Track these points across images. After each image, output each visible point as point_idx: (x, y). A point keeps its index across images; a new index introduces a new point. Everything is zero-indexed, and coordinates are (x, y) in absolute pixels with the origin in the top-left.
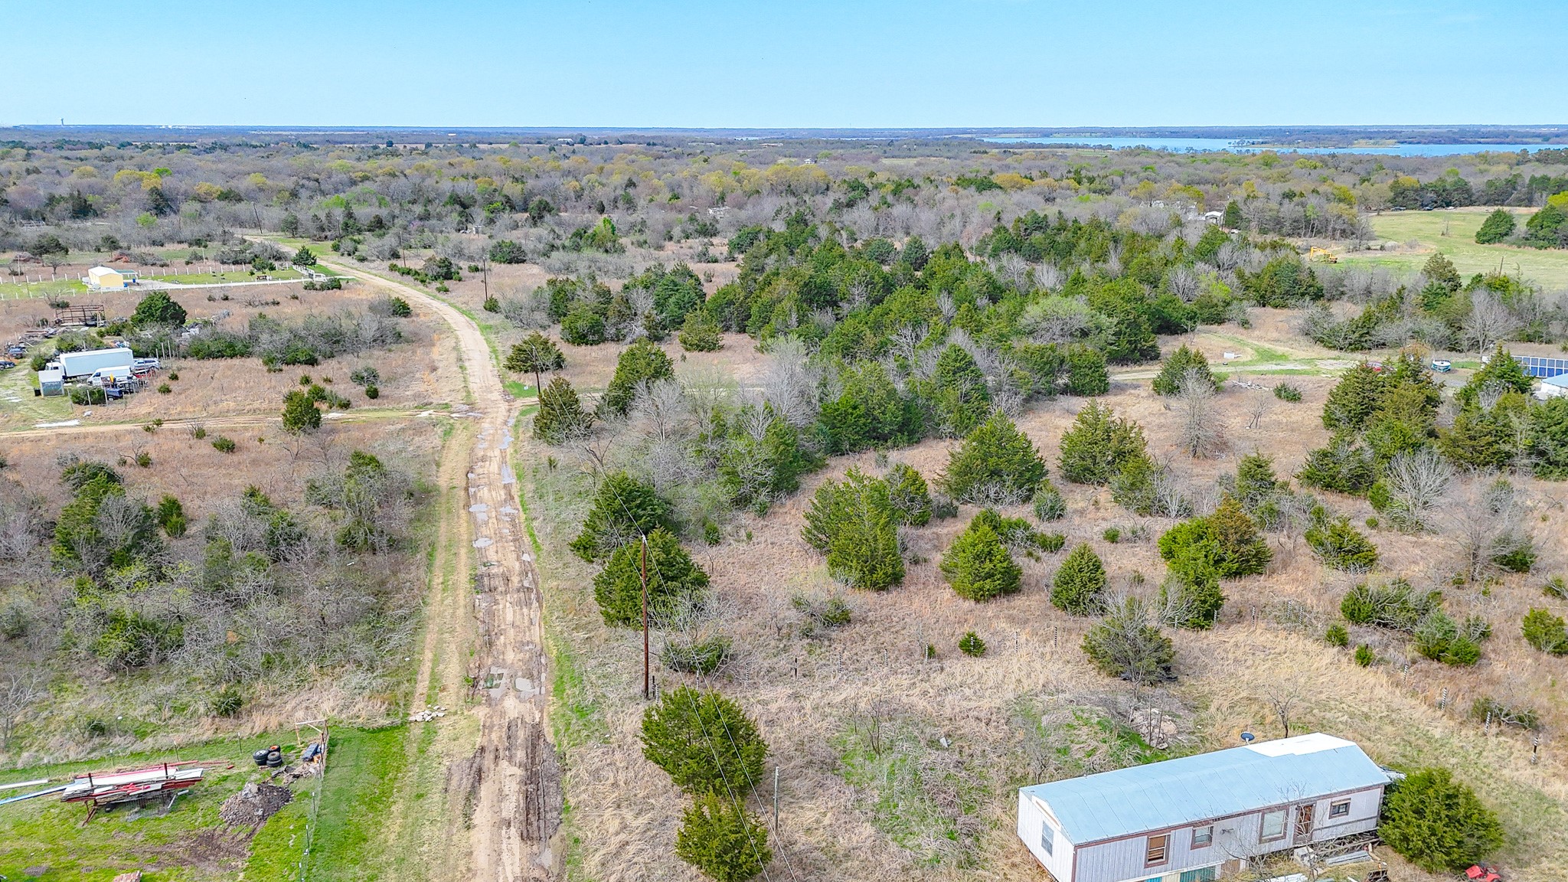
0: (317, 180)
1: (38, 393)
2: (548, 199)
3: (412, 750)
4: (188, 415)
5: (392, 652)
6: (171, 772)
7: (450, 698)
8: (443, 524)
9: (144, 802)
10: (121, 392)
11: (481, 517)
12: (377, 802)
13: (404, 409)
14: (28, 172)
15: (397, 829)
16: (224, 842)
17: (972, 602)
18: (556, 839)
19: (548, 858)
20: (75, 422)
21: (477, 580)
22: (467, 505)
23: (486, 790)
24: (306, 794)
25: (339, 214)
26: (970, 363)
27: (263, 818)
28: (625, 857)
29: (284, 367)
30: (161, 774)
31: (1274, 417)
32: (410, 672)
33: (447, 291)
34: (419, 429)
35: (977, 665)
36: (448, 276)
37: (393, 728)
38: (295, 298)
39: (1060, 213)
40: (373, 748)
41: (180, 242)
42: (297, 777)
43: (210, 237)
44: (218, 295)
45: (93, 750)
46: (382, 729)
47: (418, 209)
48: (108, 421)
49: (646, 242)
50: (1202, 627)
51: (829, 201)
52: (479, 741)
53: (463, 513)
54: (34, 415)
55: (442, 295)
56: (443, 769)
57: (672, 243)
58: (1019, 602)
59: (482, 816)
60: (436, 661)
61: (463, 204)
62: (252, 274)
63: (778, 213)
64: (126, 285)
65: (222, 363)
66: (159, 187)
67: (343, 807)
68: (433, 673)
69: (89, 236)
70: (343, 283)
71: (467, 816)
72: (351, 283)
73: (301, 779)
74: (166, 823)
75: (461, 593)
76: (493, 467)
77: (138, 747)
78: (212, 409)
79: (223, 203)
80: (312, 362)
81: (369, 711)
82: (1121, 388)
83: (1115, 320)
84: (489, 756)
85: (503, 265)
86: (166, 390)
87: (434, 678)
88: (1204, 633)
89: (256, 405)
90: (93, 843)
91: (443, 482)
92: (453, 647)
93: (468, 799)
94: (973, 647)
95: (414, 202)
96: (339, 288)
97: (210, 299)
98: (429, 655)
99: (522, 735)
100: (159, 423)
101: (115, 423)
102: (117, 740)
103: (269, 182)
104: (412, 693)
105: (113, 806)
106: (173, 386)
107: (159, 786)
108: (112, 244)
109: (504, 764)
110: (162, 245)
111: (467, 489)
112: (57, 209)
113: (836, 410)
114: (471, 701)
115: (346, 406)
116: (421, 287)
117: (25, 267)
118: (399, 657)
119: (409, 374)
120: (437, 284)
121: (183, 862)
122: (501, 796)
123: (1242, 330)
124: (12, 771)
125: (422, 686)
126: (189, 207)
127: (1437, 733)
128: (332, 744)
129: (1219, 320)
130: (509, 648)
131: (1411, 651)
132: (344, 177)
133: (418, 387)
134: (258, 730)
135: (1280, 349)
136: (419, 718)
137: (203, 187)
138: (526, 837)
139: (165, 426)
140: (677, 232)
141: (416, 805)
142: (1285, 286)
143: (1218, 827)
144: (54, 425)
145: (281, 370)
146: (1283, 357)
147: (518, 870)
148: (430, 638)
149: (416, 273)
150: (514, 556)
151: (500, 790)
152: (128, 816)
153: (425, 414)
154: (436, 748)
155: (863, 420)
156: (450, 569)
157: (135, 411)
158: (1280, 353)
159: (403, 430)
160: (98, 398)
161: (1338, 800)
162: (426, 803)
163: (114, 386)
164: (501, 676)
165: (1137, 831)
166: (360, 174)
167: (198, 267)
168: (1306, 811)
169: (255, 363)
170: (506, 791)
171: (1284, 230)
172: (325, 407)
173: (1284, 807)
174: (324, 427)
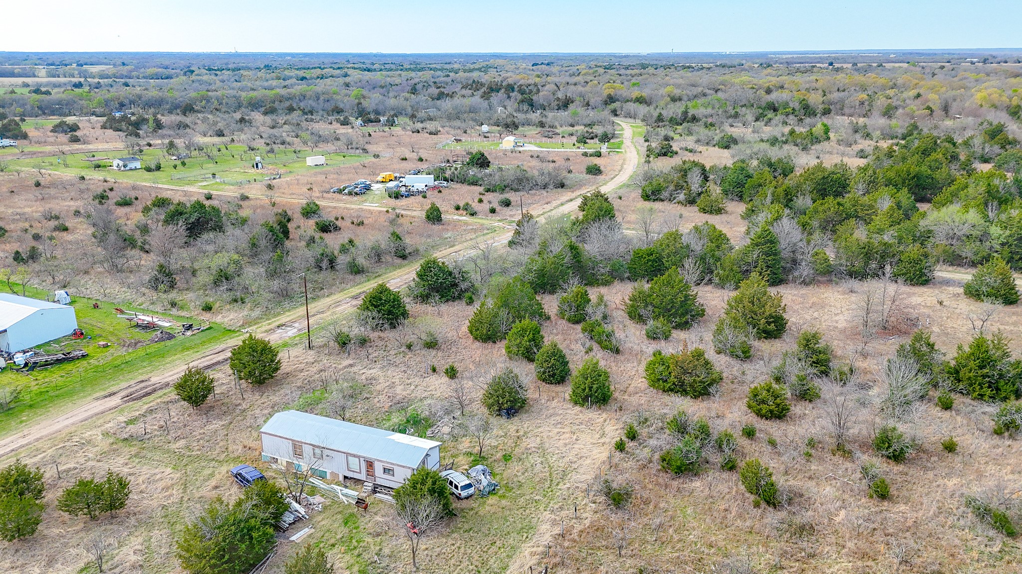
1: (386, 191)
3: (224, 339)
5: (282, 308)
6: (155, 320)
9: (145, 327)
10: (410, 194)
12: (186, 349)
13: (493, 220)
15: (175, 358)
16: (139, 344)
20: (377, 205)
21: (361, 293)
24: (176, 340)
27: (156, 342)
30: (150, 319)
32: (275, 316)
37: (233, 331)
40: (216, 334)
42: (183, 334)
46: (229, 330)
50: (579, 404)
54: (371, 199)
56: (217, 347)
59: (195, 363)
60: (287, 316)
61: (773, 108)
62: (574, 145)
64: (515, 146)
67: (176, 347)
68: (278, 319)
71: (193, 361)
75: (346, 296)
81: (237, 324)
86: (425, 197)
87: (276, 320)
90: (120, 333)
91: (436, 254)
92: (302, 313)
93: (202, 357)
94: (451, 372)
96: (599, 156)
98: (291, 313)
100: (396, 209)
104: (260, 323)
105: (137, 326)
106: (432, 195)
114: (267, 331)
115: (472, 214)
118: (280, 310)
119: (531, 204)
121: (123, 345)
122: (211, 360)
125: (266, 322)
128: (210, 328)
130: (315, 319)
136: (244, 331)
139: (396, 211)
141: (191, 354)
143: (326, 452)
144: (370, 205)
147: (167, 381)
149: (653, 151)
152: (137, 330)
154: (229, 341)
156: (362, 287)
160: (398, 196)
161: (388, 466)
164: (293, 327)
165: (287, 437)
168: (370, 464)
170: (214, 359)
172: (465, 213)
173: (359, 457)
174: (443, 222)
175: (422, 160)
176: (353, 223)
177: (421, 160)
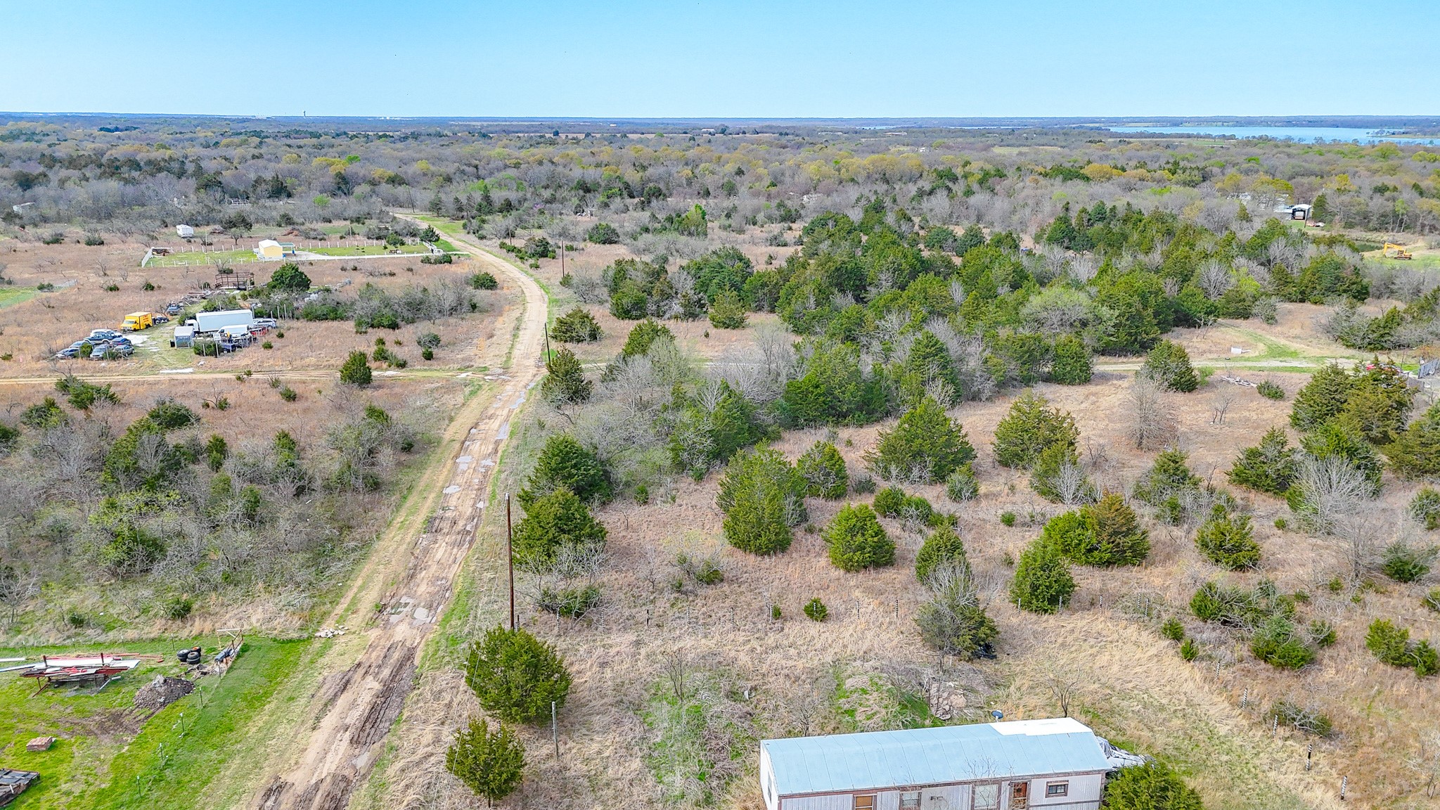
0: (476, 167)
1: (173, 344)
2: (662, 186)
3: (306, 659)
4: (277, 368)
5: (331, 577)
6: (108, 661)
7: (355, 621)
8: (428, 472)
9: (84, 682)
10: (234, 346)
11: (463, 467)
12: (256, 701)
13: (449, 370)
14: (254, 157)
15: (261, 724)
16: (126, 721)
17: (842, 572)
18: (378, 745)
19: (363, 761)
20: (191, 370)
21: (430, 521)
22: (457, 456)
23: (343, 701)
24: (205, 689)
25: (478, 197)
26: (941, 350)
27: (163, 704)
28: (425, 766)
29: (370, 330)
30: (97, 662)
31: (1247, 414)
32: (338, 593)
33: (537, 267)
34: (450, 388)
35: (814, 628)
36: (544, 254)
37: (300, 640)
38: (410, 270)
39: (1128, 204)
40: (275, 655)
41: (345, 219)
42: (205, 674)
43: (369, 216)
44: (351, 265)
45: (69, 637)
46: (291, 641)
47: (547, 194)
48: (214, 369)
49: (730, 226)
50: (1046, 611)
51: (913, 189)
52: (360, 657)
53: (450, 462)
54: (162, 362)
55: (531, 271)
56: (320, 678)
57: (756, 227)
58: (888, 574)
59: (329, 721)
60: (361, 588)
61: (586, 188)
62: (385, 248)
63: (858, 200)
64: (285, 255)
65: (325, 324)
66: (343, 172)
67: (229, 701)
68: (354, 598)
69: (274, 213)
70: (453, 258)
71: (318, 719)
72: (462, 258)
73: (207, 676)
74: (94, 701)
75: (412, 531)
76: (494, 424)
77: (102, 638)
78: (298, 363)
79: (390, 186)
80: (394, 326)
81: (288, 626)
82: (1105, 378)
83: (1117, 313)
84: (361, 671)
85: (598, 245)
86: (268, 346)
87: (355, 601)
88: (1046, 617)
89: (332, 362)
90: (34, 711)
91: (447, 436)
92: (381, 576)
93: (326, 705)
94: (817, 612)
95: (546, 187)
96: (450, 262)
97: (343, 269)
98: (359, 582)
99: (396, 655)
100: (249, 374)
101: (219, 372)
102: (90, 632)
103: (432, 168)
104: (330, 613)
105: (61, 684)
106: (277, 343)
107: (93, 671)
108: (287, 220)
109: (369, 678)
110: (330, 222)
111: (463, 443)
112: (259, 189)
113: (799, 388)
114: (371, 624)
115: (402, 365)
116: (519, 262)
117: (215, 239)
118: (333, 581)
119: (468, 340)
120: (532, 261)
121: (90, 733)
122: (354, 704)
123: (1265, 326)
124: (5, 648)
125: (339, 609)
126: (360, 190)
127: (1223, 730)
128: (245, 649)
129: (1245, 315)
130: (425, 581)
131: (1244, 650)
132: (501, 164)
133: (470, 351)
134: (195, 632)
135: (1295, 346)
136: (323, 634)
137: (377, 172)
138: (354, 742)
139: (254, 376)
140: (760, 217)
141: (284, 706)
142: (1326, 283)
143: (926, 793)
144: (174, 371)
145: (366, 333)
146: (1294, 354)
147: (334, 767)
148: (367, 568)
149: (519, 251)
150: (471, 502)
151: (355, 700)
152: (68, 693)
153: (464, 375)
154: (325, 660)
155: (822, 399)
156: (414, 511)
157: (237, 363)
158: (1293, 350)
159: (437, 389)
160: (215, 351)
161: (1057, 780)
162: (293, 705)
163: (230, 341)
164: (406, 605)
165: (843, 789)
166: (514, 161)
167: (350, 241)
168: (1020, 788)
169: (350, 325)
170: (359, 701)
171: (1371, 225)
172: (385, 365)
173: (997, 782)
174: (374, 383)
175: (152, 288)
176: (208, 406)
177: (149, 287)
